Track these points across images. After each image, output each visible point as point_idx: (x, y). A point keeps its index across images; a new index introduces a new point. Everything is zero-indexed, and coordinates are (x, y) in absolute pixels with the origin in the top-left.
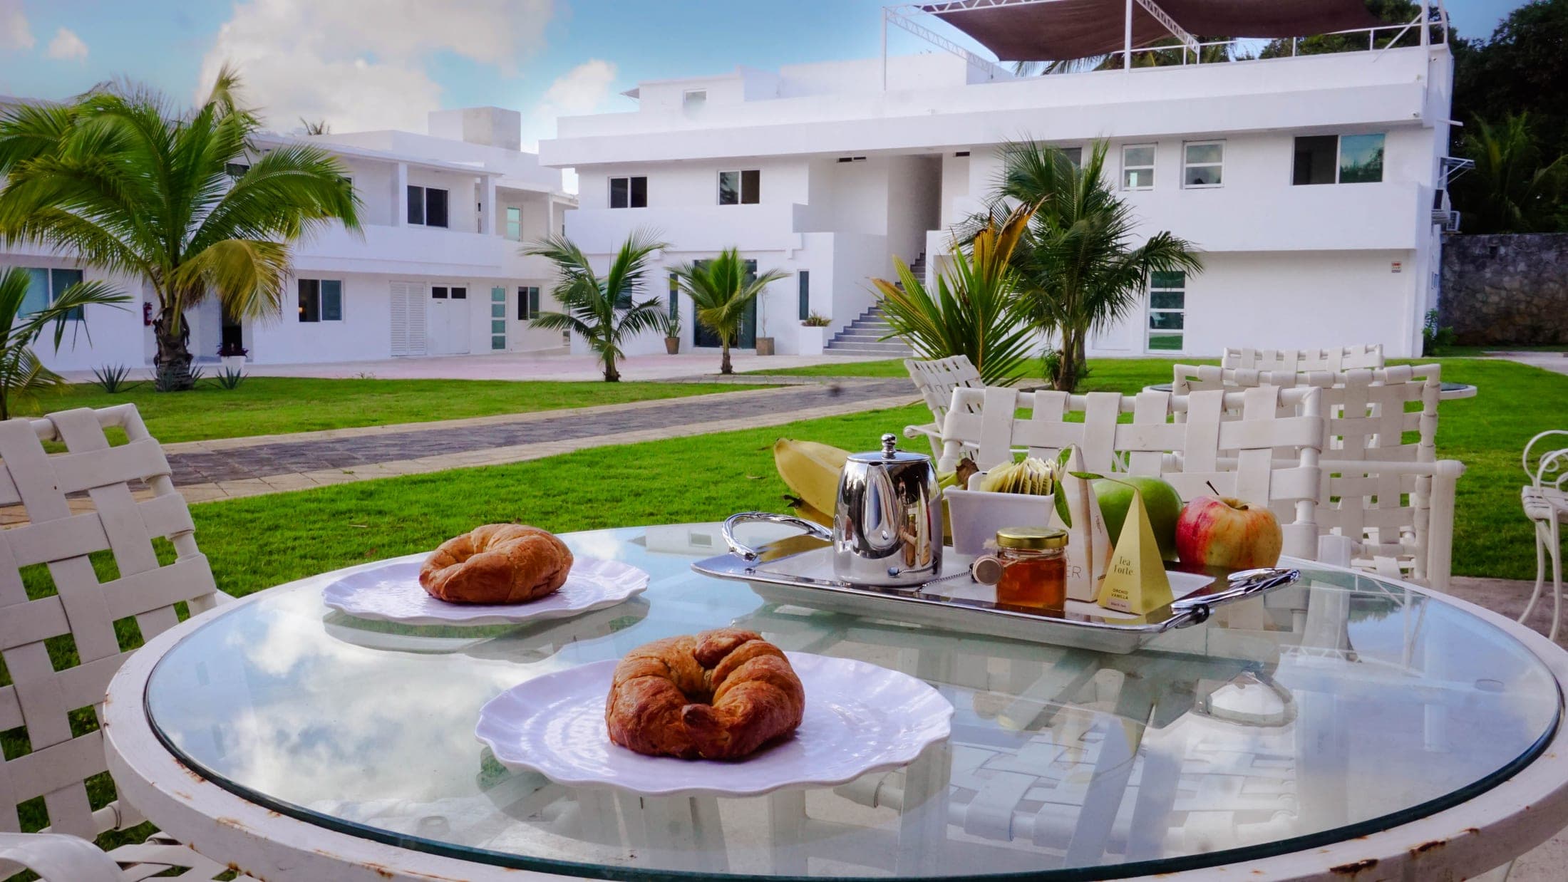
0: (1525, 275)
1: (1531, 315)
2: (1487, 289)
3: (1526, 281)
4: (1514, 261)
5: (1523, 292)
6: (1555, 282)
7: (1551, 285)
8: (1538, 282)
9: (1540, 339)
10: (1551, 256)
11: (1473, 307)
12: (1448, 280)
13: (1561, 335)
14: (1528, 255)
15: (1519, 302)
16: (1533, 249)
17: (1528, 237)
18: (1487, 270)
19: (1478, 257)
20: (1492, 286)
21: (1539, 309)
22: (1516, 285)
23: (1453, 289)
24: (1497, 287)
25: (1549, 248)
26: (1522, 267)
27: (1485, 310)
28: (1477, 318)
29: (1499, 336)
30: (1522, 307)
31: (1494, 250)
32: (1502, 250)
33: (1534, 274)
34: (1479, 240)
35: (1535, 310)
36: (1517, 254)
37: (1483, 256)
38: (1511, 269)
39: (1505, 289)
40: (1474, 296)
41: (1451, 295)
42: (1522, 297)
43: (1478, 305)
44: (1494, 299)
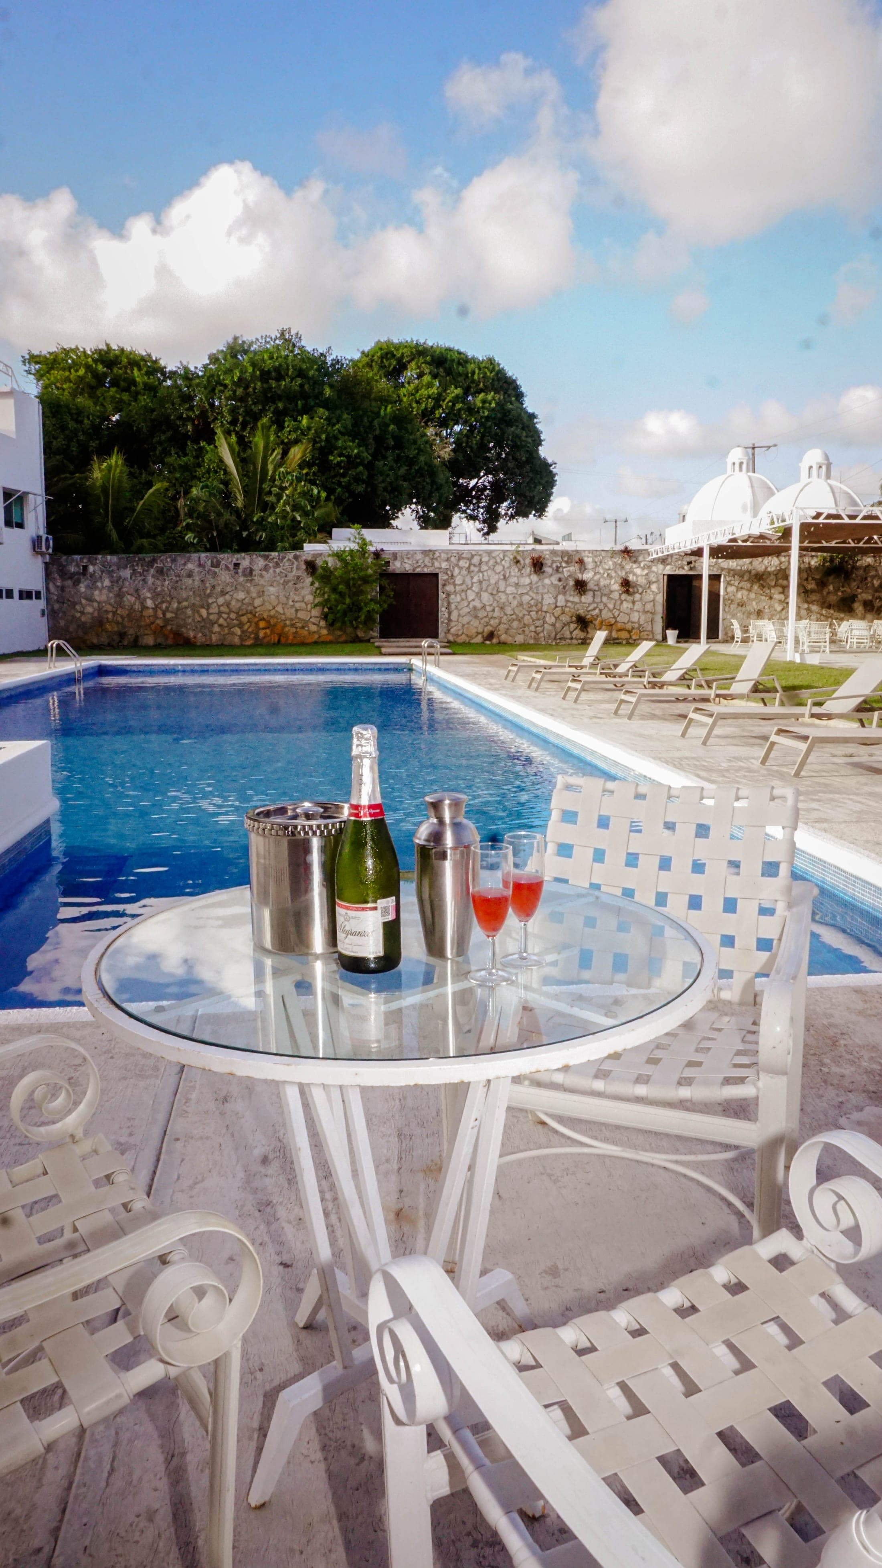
0: (110, 589)
1: (118, 623)
2: (83, 601)
3: (111, 595)
4: (101, 577)
5: (110, 604)
6: (132, 595)
7: (129, 597)
8: (120, 595)
9: (125, 643)
10: (126, 573)
11: (73, 617)
12: (53, 594)
13: (140, 639)
14: (110, 573)
15: (107, 612)
16: (113, 568)
17: (109, 557)
18: (82, 585)
19: (74, 574)
20: (87, 599)
21: (122, 617)
22: (104, 597)
23: (58, 601)
24: (90, 600)
25: (125, 567)
26: (107, 582)
27: (83, 619)
28: (79, 626)
29: (95, 641)
30: (110, 616)
31: (85, 568)
32: (91, 569)
33: (116, 589)
34: (73, 560)
35: (119, 619)
36: (102, 572)
37: (78, 573)
38: (99, 584)
39: (96, 601)
40: (74, 607)
41: (56, 606)
42: (109, 608)
43: (78, 615)
44: (89, 609)
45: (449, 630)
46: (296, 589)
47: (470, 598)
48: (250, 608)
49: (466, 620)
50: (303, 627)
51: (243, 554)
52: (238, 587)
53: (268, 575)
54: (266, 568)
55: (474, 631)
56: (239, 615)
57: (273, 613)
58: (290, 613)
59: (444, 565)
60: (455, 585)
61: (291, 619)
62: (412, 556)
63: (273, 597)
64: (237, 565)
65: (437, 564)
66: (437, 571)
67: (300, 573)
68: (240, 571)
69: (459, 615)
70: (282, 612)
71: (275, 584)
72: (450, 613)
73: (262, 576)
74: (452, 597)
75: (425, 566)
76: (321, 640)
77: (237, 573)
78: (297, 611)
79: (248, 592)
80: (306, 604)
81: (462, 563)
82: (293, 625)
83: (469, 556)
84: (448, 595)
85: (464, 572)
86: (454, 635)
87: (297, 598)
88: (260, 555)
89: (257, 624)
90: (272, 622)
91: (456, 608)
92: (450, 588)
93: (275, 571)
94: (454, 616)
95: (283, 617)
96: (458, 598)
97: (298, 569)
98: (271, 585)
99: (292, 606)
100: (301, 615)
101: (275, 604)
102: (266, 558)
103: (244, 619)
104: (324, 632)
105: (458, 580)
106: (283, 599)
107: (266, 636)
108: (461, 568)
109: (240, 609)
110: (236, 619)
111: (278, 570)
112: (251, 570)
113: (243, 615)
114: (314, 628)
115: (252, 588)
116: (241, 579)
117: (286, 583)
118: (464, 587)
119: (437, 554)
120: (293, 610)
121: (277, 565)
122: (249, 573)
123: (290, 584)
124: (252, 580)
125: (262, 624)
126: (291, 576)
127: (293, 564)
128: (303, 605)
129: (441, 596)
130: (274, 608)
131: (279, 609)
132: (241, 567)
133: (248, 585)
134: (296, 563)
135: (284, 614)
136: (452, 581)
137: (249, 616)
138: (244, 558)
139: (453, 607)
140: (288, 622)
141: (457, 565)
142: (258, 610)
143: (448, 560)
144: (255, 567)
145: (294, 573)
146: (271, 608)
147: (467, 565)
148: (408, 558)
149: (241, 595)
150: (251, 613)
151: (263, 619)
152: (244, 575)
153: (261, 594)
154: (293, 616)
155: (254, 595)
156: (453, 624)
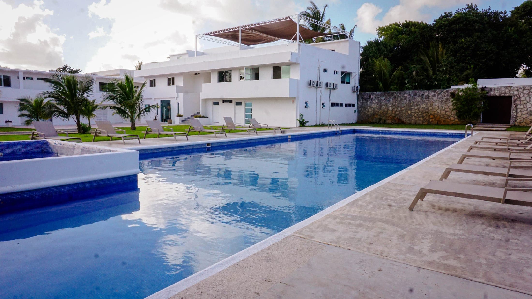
0: (378, 103)
1: (379, 115)
2: (369, 107)
3: (378, 105)
4: (375, 100)
5: (377, 109)
6: (384, 105)
7: (384, 106)
8: (381, 106)
9: (381, 122)
10: (383, 98)
11: (365, 112)
12: (359, 105)
13: (386, 121)
14: (378, 98)
15: (376, 111)
16: (379, 96)
17: (378, 93)
18: (368, 102)
19: (366, 98)
20: (370, 107)
21: (381, 113)
22: (375, 106)
23: (361, 108)
24: (371, 107)
25: (383, 96)
26: (377, 101)
27: (368, 114)
28: (366, 116)
29: (371, 121)
30: (377, 112)
31: (370, 96)
32: (372, 97)
33: (379, 103)
34: (366, 94)
35: (380, 114)
36: (375, 97)
37: (367, 98)
38: (374, 102)
39: (373, 108)
40: (365, 110)
41: (360, 109)
42: (377, 110)
43: (366, 112)
44: (370, 110)
45: (516, 121)
46: (446, 104)
47: (528, 107)
48: (427, 110)
49: (525, 116)
50: (448, 118)
51: (426, 91)
52: (423, 103)
53: (435, 98)
54: (434, 96)
55: (530, 121)
56: (422, 113)
57: (436, 112)
58: (443, 112)
59: (516, 93)
60: (520, 101)
61: (443, 115)
62: (500, 89)
63: (436, 107)
64: (423, 95)
65: (512, 92)
66: (512, 95)
67: (448, 97)
68: (424, 97)
69: (522, 114)
70: (439, 112)
71: (437, 102)
72: (517, 113)
73: (433, 99)
74: (519, 106)
75: (506, 93)
76: (455, 123)
77: (423, 98)
78: (446, 112)
79: (427, 104)
80: (450, 109)
81: (525, 92)
82: (444, 117)
83: (529, 88)
84: (517, 105)
85: (526, 95)
86: (518, 123)
87: (446, 107)
88: (432, 91)
89: (429, 116)
90: (436, 116)
91: (521, 111)
92: (518, 102)
93: (438, 97)
94: (519, 114)
95: (440, 114)
96: (522, 107)
97: (447, 96)
98: (436, 102)
99: (444, 110)
100: (447, 113)
101: (437, 109)
102: (435, 92)
103: (424, 115)
104: (457, 120)
105: (523, 99)
106: (440, 107)
107: (432, 121)
108: (524, 94)
109: (423, 111)
110: (421, 115)
111: (439, 96)
112: (429, 96)
113: (424, 113)
114: (452, 119)
115: (428, 103)
116: (424, 100)
117: (442, 101)
118: (525, 102)
119: (512, 88)
120: (444, 112)
121: (439, 94)
122: (428, 97)
123: (444, 102)
124: (428, 100)
125: (431, 117)
126: (444, 98)
127: (445, 94)
128: (449, 109)
129: (513, 105)
130: (436, 110)
131: (439, 111)
132: (425, 95)
133: (427, 102)
134: (447, 94)
135: (440, 113)
136: (519, 99)
137: (426, 113)
138: (426, 92)
139: (519, 110)
140: (442, 116)
141: (523, 93)
142: (430, 111)
143: (518, 90)
144: (430, 95)
145: (446, 97)
146: (435, 110)
147: (528, 92)
148: (498, 90)
149: (424, 106)
150: (427, 112)
151: (432, 115)
152: (426, 98)
153: (432, 105)
154: (444, 114)
155: (429, 106)
156: (518, 118)
